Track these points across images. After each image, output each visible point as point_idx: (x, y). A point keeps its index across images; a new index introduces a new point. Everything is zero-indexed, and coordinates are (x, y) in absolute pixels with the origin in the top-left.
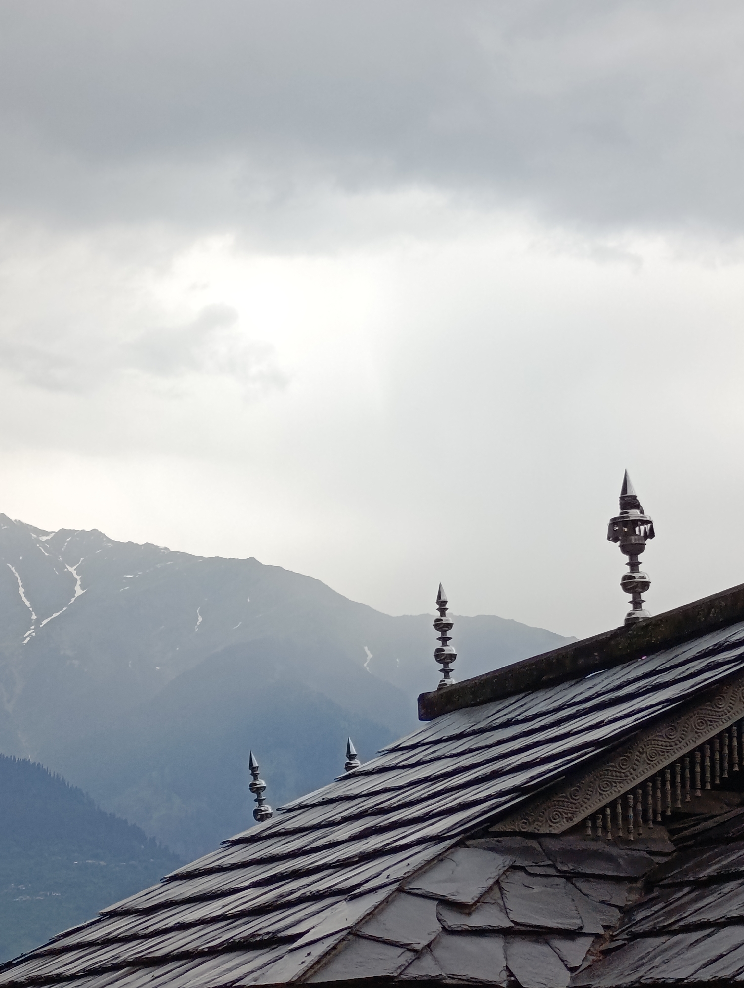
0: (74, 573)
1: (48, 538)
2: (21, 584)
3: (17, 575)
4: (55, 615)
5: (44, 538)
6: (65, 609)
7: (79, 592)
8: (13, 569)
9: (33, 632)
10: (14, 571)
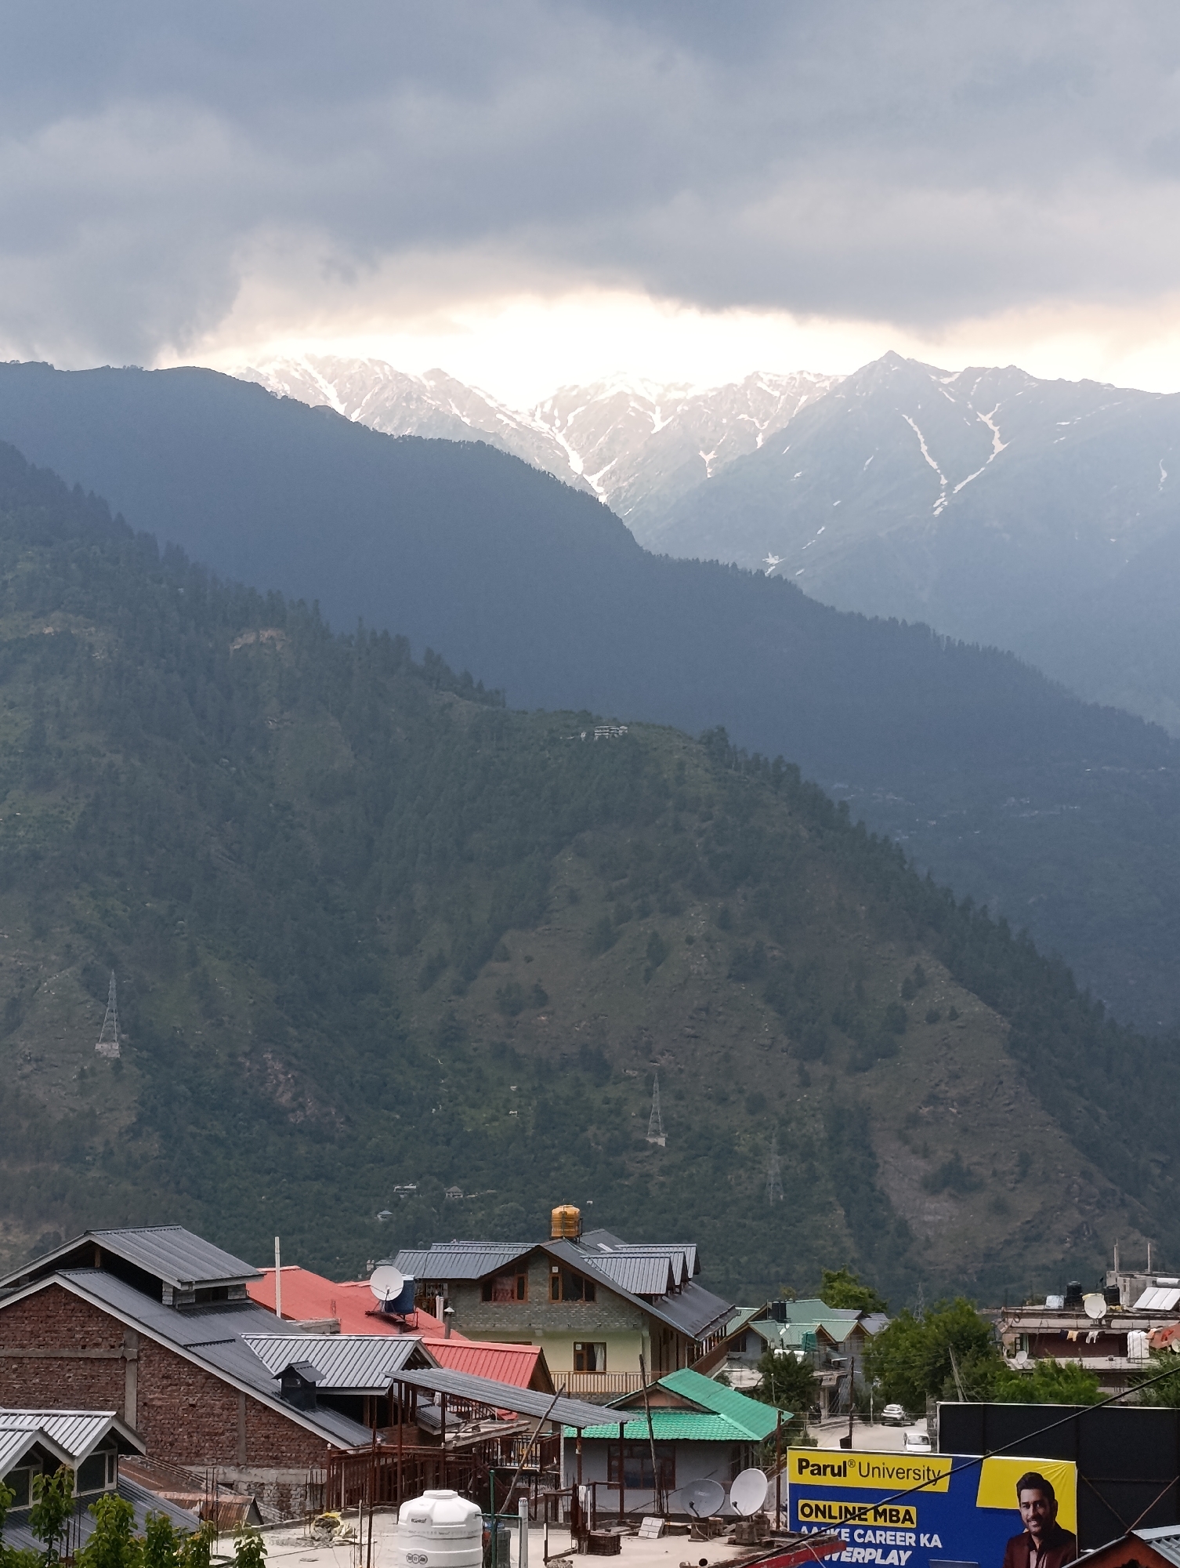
0: (990, 424)
1: (952, 379)
2: (922, 440)
3: (916, 429)
4: (971, 478)
5: (946, 381)
6: (982, 469)
7: (999, 447)
8: (910, 421)
9: (944, 501)
10: (912, 424)
